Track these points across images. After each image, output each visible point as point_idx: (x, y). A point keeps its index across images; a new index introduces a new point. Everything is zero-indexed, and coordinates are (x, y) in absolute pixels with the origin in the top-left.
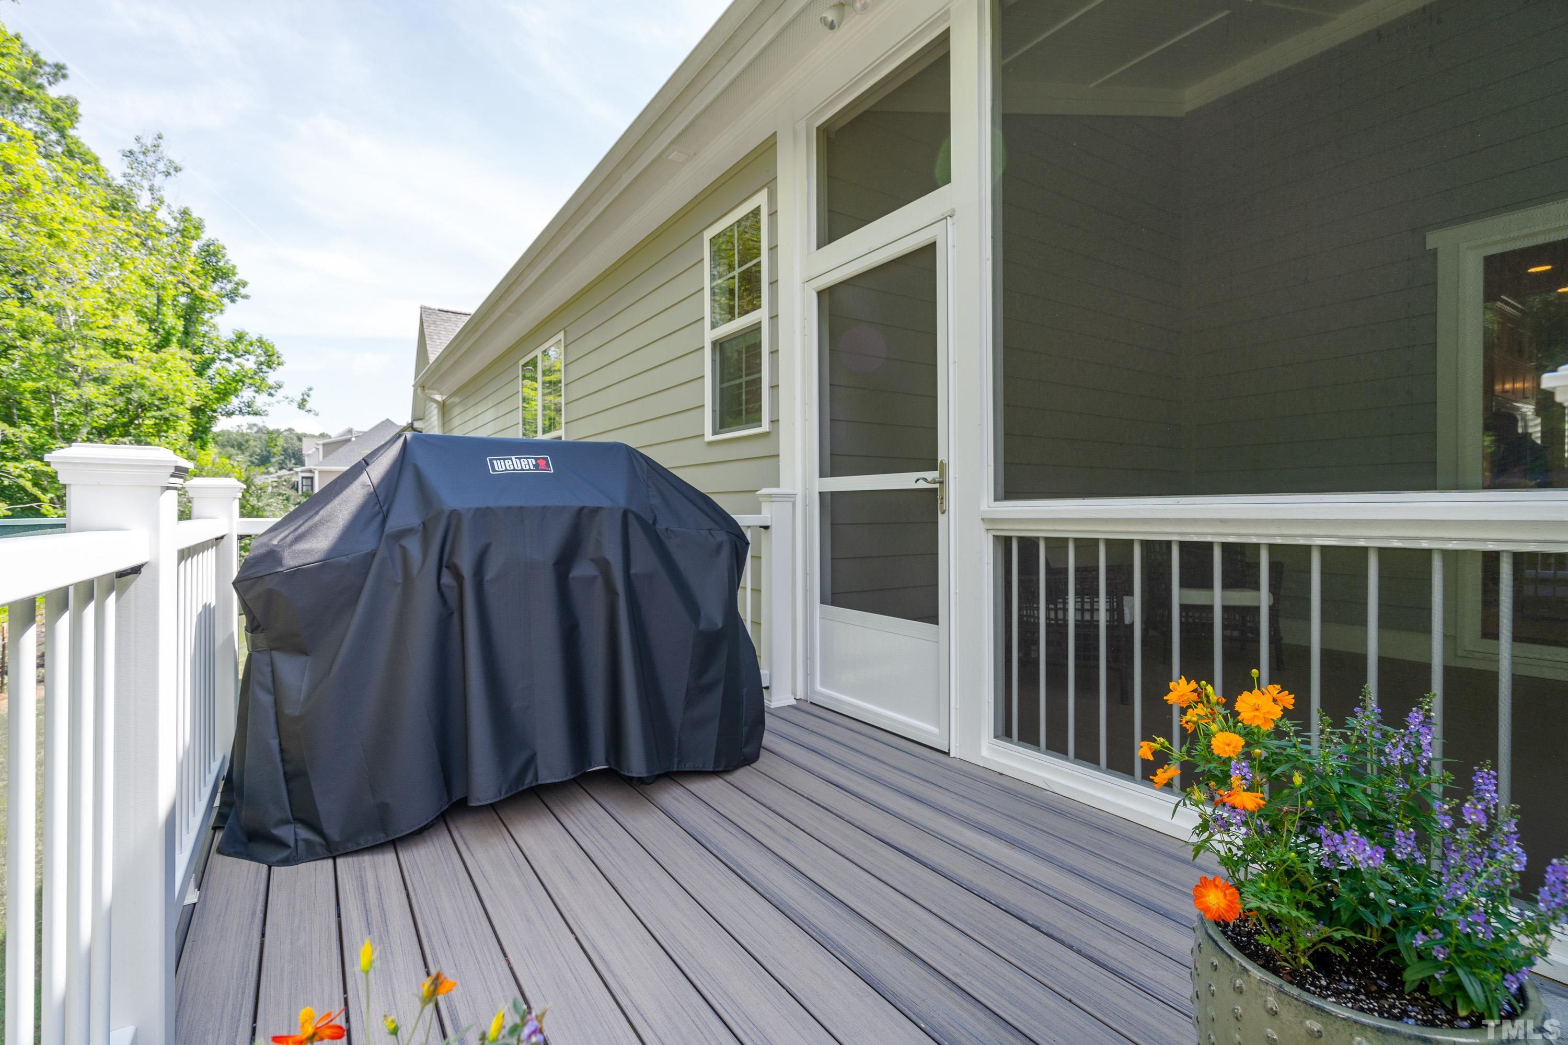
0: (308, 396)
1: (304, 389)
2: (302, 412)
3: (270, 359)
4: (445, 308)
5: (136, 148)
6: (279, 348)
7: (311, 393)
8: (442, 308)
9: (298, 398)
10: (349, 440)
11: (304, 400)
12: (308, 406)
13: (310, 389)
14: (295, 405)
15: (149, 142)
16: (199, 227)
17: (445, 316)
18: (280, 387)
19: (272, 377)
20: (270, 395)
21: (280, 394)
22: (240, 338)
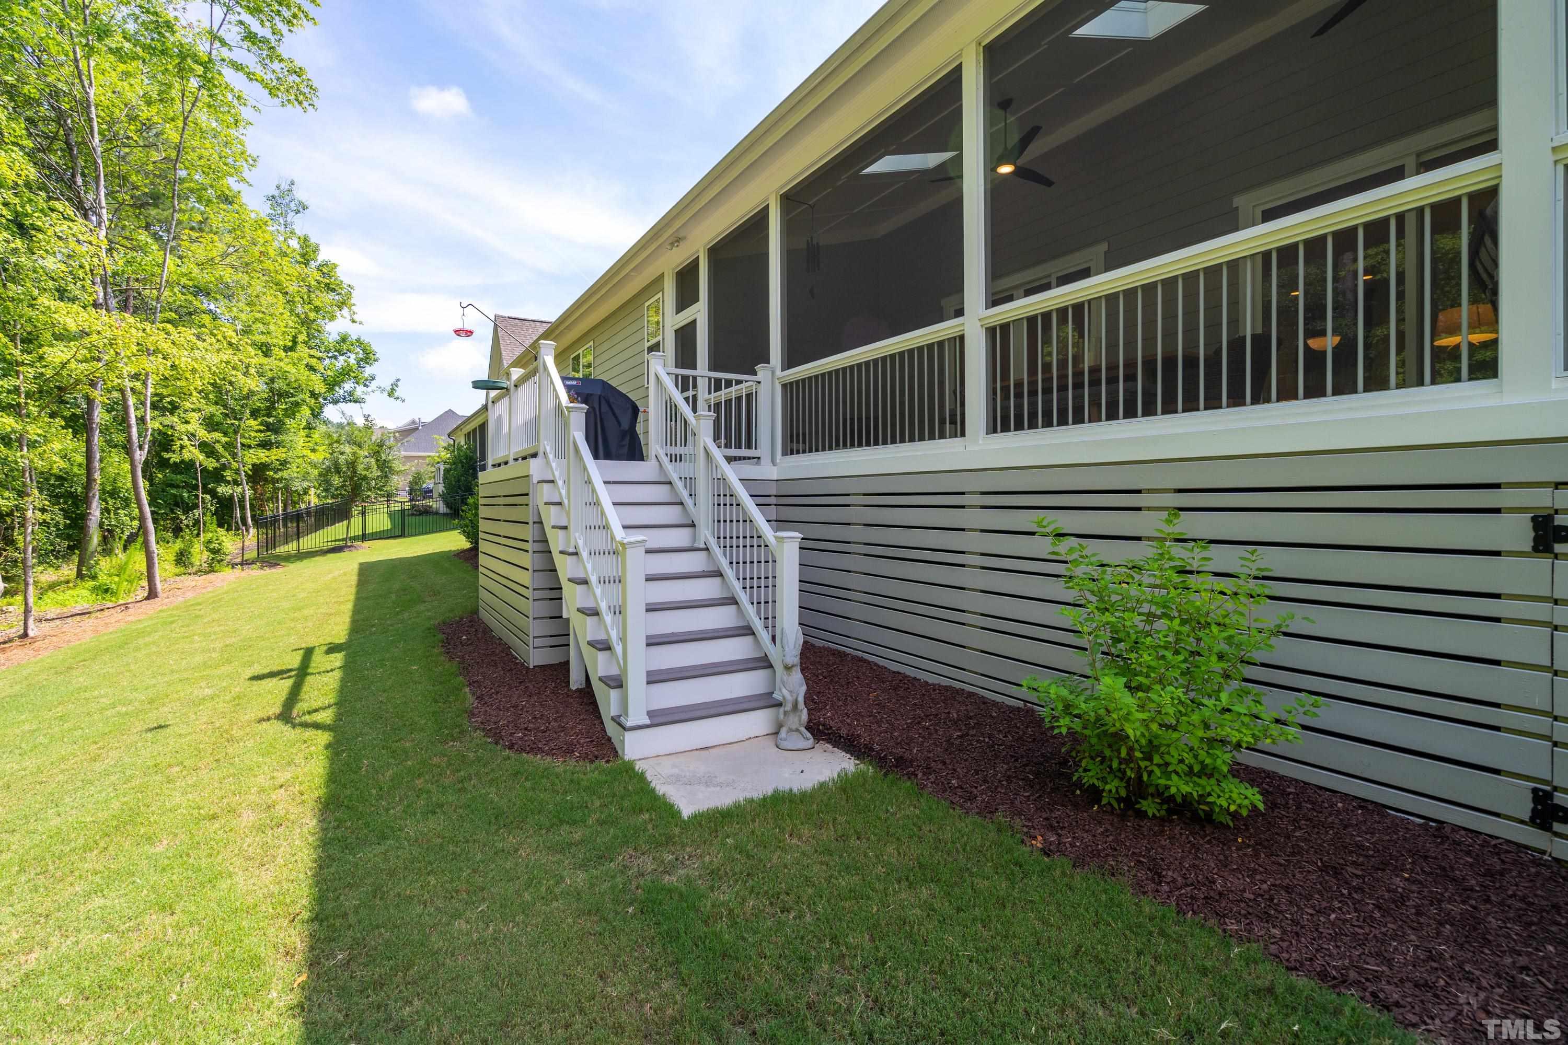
0: (397, 386)
1: (392, 381)
2: (392, 399)
3: (368, 357)
4: (513, 316)
5: (276, 193)
6: (375, 347)
7: (399, 383)
8: (510, 315)
9: (389, 388)
10: (417, 429)
11: (393, 389)
12: (396, 395)
13: (398, 380)
14: (386, 394)
15: (285, 186)
16: (316, 250)
17: (512, 322)
18: (373, 379)
19: (368, 371)
20: (365, 385)
21: (373, 385)
22: (344, 339)
